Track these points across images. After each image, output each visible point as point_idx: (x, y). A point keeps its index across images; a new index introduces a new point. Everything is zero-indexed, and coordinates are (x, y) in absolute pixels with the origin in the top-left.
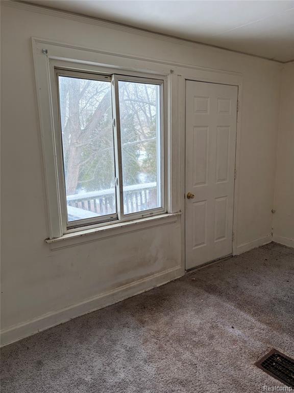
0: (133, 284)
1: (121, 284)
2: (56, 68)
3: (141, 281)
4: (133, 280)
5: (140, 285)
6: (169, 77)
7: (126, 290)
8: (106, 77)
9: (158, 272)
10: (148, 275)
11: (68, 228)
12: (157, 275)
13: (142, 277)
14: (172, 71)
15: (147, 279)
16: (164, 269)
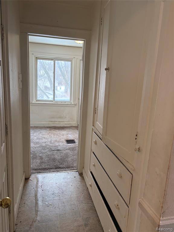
0: (56, 123)
1: (52, 122)
2: (36, 58)
3: (59, 123)
4: (56, 122)
5: (58, 124)
6: (73, 59)
7: (53, 124)
8: (52, 59)
9: (67, 122)
10: (62, 122)
11: (36, 101)
12: (66, 123)
13: (60, 122)
14: (74, 58)
15: (61, 123)
16: (69, 121)
